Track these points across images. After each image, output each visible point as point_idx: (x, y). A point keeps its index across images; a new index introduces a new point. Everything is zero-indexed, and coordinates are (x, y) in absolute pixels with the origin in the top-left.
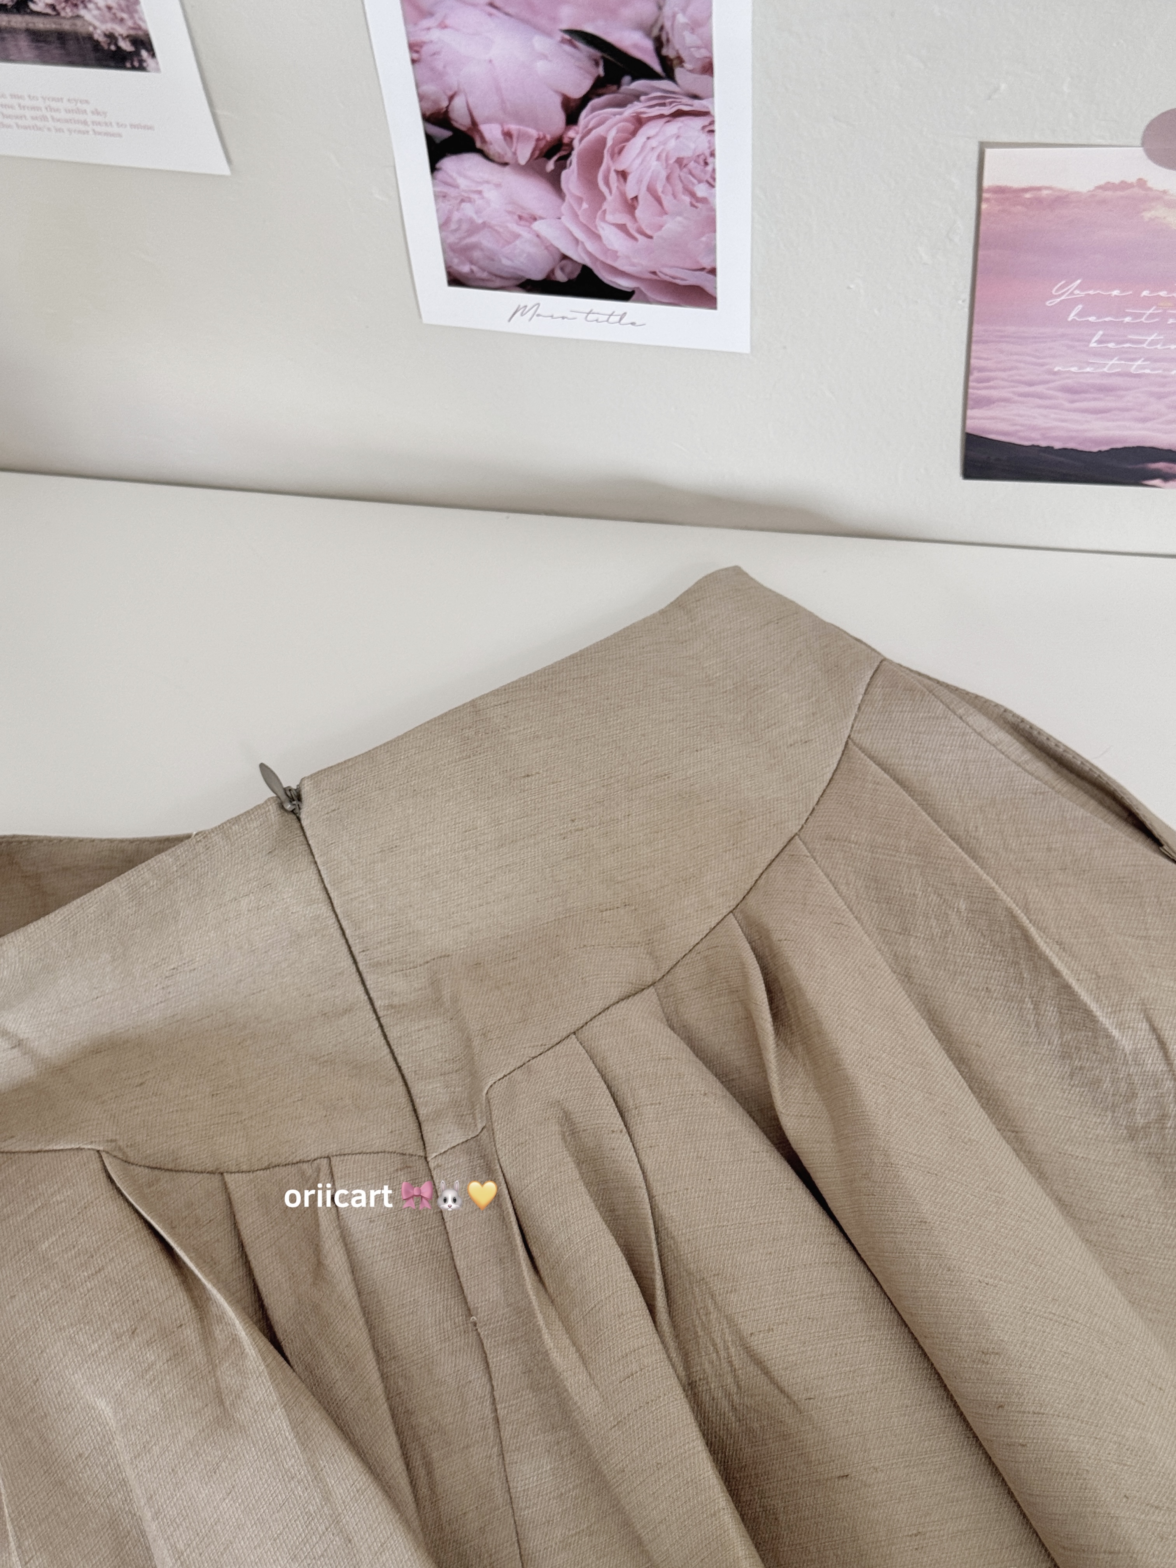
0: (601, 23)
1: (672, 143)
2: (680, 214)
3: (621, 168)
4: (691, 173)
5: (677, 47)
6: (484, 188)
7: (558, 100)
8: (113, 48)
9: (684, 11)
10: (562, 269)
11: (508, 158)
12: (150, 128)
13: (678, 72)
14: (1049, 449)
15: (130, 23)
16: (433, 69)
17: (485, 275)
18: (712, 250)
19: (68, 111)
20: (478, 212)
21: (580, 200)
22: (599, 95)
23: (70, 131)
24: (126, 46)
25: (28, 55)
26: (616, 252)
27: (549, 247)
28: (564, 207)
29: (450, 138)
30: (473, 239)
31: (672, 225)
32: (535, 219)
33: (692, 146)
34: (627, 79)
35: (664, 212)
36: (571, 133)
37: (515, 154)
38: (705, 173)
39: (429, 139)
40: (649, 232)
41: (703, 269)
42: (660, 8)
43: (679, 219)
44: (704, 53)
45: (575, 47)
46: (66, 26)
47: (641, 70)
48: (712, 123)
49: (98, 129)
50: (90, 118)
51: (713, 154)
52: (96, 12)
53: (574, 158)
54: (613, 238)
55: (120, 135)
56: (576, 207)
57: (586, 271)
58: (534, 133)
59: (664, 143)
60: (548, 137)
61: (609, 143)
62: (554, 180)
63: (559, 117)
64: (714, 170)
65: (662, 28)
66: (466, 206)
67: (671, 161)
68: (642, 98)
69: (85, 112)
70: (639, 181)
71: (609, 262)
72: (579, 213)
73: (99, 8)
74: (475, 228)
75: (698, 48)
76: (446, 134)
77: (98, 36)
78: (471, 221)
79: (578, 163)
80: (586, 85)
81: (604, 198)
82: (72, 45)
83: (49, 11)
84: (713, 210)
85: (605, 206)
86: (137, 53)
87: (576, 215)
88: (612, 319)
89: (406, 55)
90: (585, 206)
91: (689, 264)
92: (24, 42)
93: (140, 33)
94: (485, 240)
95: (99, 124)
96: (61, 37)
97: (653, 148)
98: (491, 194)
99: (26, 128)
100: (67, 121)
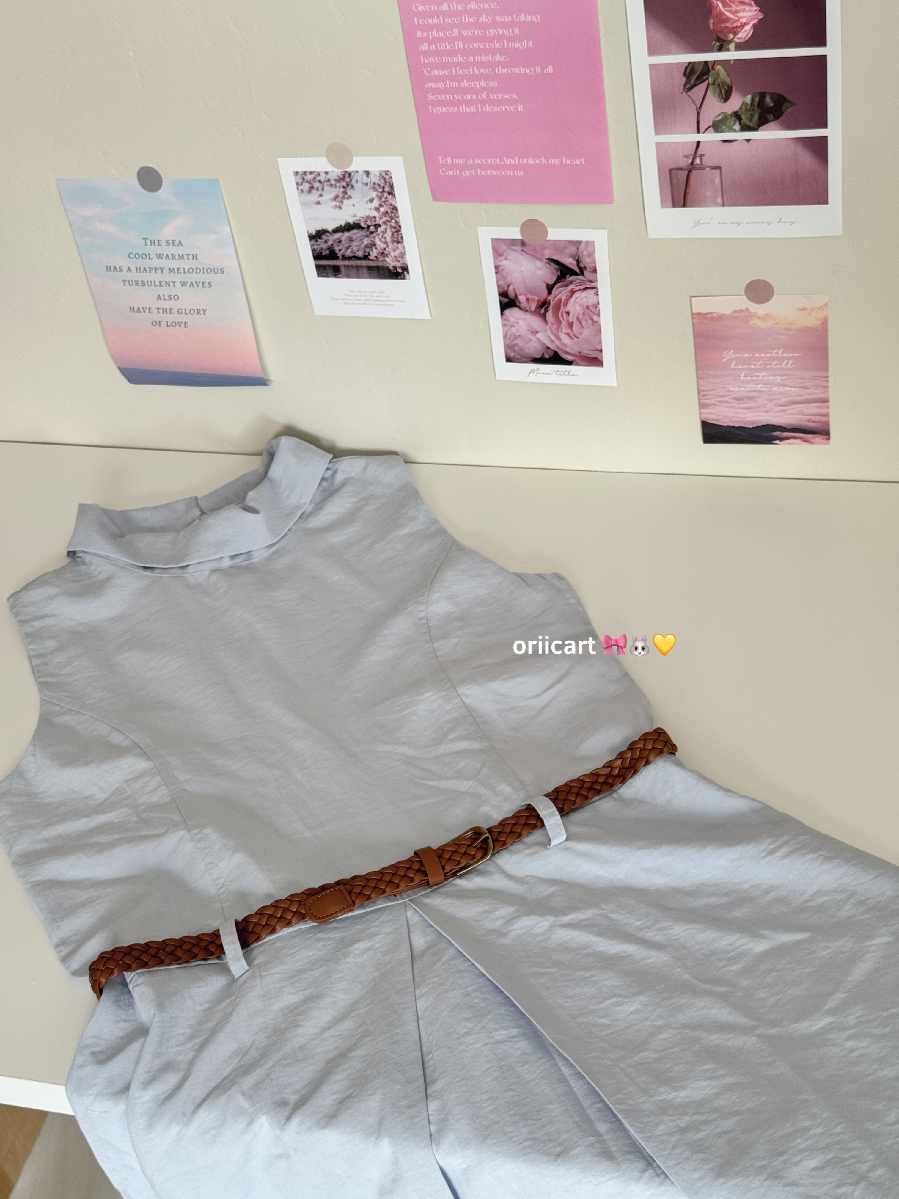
0: (558, 256)
1: (584, 300)
2: (588, 328)
3: (567, 311)
4: (591, 311)
5: (584, 263)
6: (520, 321)
7: (545, 285)
8: (395, 271)
9: (586, 250)
10: (547, 353)
11: (528, 308)
12: (405, 302)
13: (585, 272)
14: (734, 427)
15: (402, 262)
16: (502, 276)
17: (519, 357)
18: (600, 342)
19: (377, 297)
20: (517, 331)
21: (553, 324)
22: (559, 283)
23: (377, 304)
24: (399, 270)
25: (366, 275)
26: (566, 345)
27: (543, 344)
28: (548, 328)
29: (508, 302)
30: (515, 342)
31: (586, 333)
32: (537, 332)
33: (591, 301)
34: (568, 276)
35: (583, 328)
36: (549, 298)
37: (530, 307)
38: (596, 311)
39: (501, 302)
40: (578, 336)
41: (597, 350)
42: (578, 249)
43: (588, 330)
44: (593, 265)
45: (550, 265)
46: (380, 264)
47: (573, 273)
48: (597, 291)
49: (387, 303)
50: (384, 299)
51: (598, 304)
52: (391, 259)
53: (551, 308)
54: (565, 339)
55: (393, 305)
56: (552, 327)
57: (556, 353)
58: (536, 298)
59: (582, 300)
60: (542, 300)
61: (563, 301)
62: (544, 317)
63: (545, 292)
64: (599, 310)
65: (579, 256)
66: (513, 329)
67: (585, 307)
68: (574, 283)
69: (382, 297)
70: (574, 316)
71: (564, 349)
72: (553, 329)
73: (392, 257)
74: (516, 337)
75: (591, 263)
76: (505, 300)
77: (391, 267)
78: (515, 335)
79: (552, 310)
80: (554, 279)
81: (561, 323)
82: (381, 271)
83: (375, 259)
84: (600, 326)
85: (562, 326)
86: (403, 273)
87: (551, 330)
88: (566, 373)
89: (493, 270)
90: (555, 326)
91: (592, 348)
92: (365, 271)
93: (405, 266)
94: (519, 342)
95: (386, 301)
96: (378, 268)
97: (578, 302)
98: (522, 323)
99: (362, 304)
100: (376, 301)
